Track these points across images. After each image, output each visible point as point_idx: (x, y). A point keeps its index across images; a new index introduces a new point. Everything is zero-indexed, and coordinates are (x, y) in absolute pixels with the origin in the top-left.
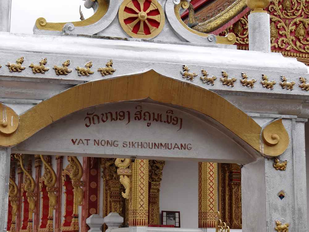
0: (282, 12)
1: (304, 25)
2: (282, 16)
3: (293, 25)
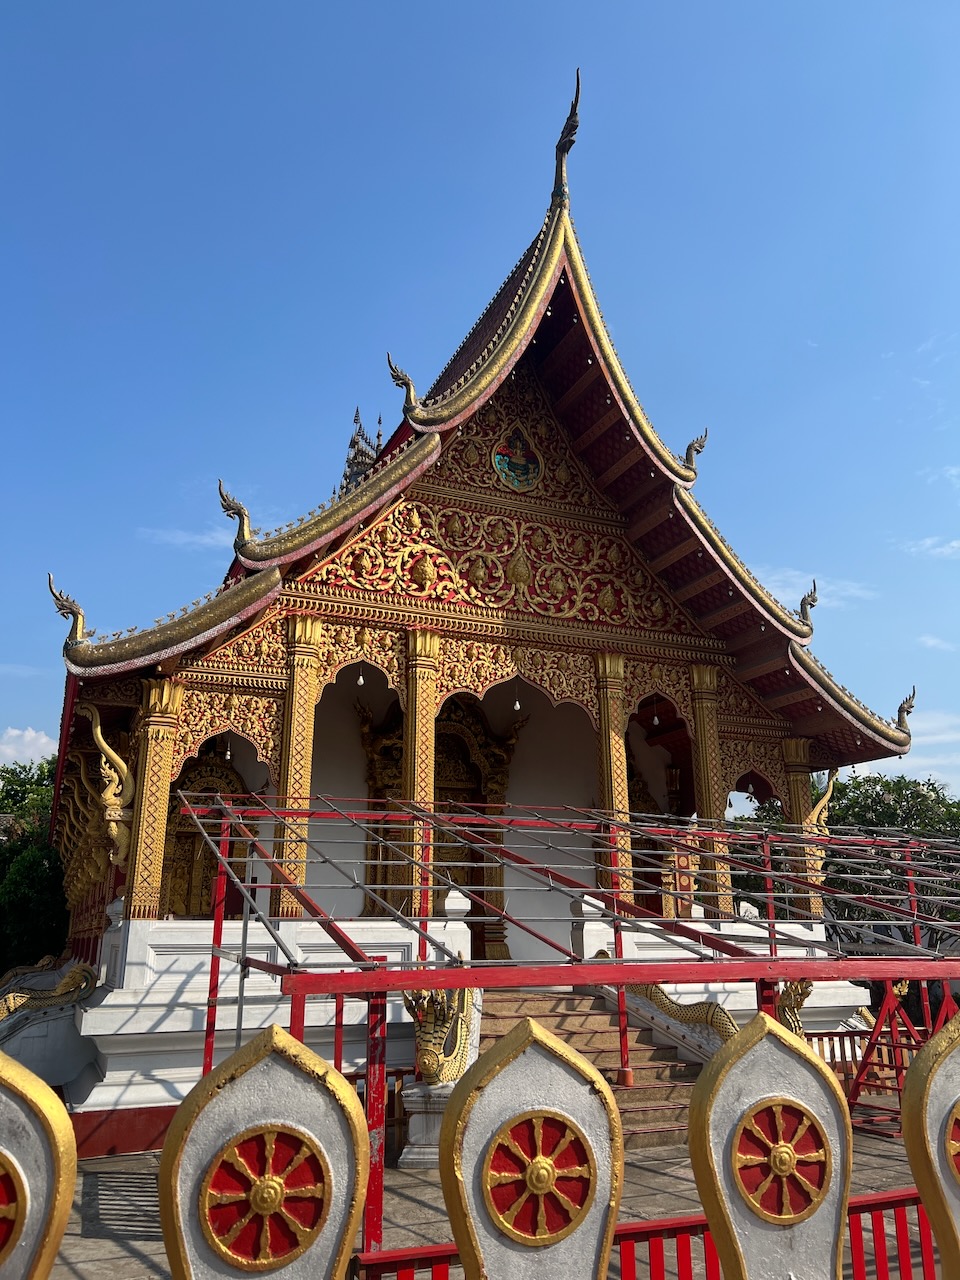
0: (445, 540)
1: (484, 562)
2: (444, 547)
3: (465, 562)
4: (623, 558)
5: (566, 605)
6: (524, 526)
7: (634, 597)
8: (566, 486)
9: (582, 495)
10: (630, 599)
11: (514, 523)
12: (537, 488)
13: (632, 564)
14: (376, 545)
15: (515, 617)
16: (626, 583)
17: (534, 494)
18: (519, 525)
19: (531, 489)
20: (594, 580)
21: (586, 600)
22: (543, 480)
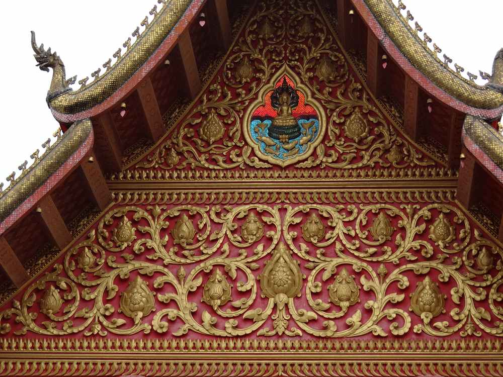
0: (169, 251)
1: (226, 273)
2: (167, 260)
3: (196, 277)
4: (457, 233)
5: (356, 318)
6: (291, 211)
7: (474, 289)
8: (360, 142)
9: (387, 151)
10: (468, 293)
11: (275, 211)
12: (314, 154)
13: (473, 239)
14: (71, 274)
15: (272, 345)
16: (461, 269)
17: (308, 164)
18: (283, 211)
19: (304, 157)
20: (403, 273)
21: (390, 304)
22: (323, 142)
